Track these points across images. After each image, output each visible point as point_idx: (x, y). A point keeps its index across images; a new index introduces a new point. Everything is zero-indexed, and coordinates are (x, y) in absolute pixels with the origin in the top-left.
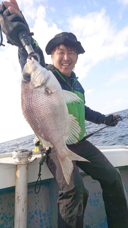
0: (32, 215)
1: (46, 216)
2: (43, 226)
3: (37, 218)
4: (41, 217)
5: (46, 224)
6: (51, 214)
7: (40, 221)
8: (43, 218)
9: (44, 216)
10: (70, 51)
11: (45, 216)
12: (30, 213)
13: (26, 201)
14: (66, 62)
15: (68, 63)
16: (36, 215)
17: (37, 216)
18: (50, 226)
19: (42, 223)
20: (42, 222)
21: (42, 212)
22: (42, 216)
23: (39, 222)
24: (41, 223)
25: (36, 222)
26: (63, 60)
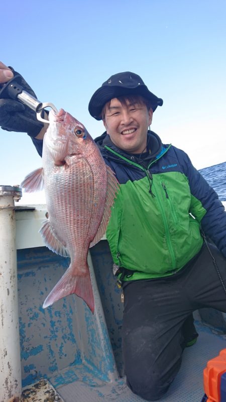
0: (35, 313)
1: (62, 315)
2: (56, 333)
3: (44, 318)
4: (51, 317)
5: (63, 329)
6: (71, 311)
7: (50, 324)
8: (55, 319)
9: (57, 315)
10: (130, 105)
11: (60, 316)
12: (31, 309)
13: (14, 276)
14: (128, 128)
15: (131, 129)
16: (41, 313)
17: (43, 314)
18: (71, 333)
19: (55, 327)
20: (55, 325)
21: (53, 309)
22: (54, 315)
23: (48, 325)
24: (53, 327)
25: (42, 325)
26: (121, 126)
